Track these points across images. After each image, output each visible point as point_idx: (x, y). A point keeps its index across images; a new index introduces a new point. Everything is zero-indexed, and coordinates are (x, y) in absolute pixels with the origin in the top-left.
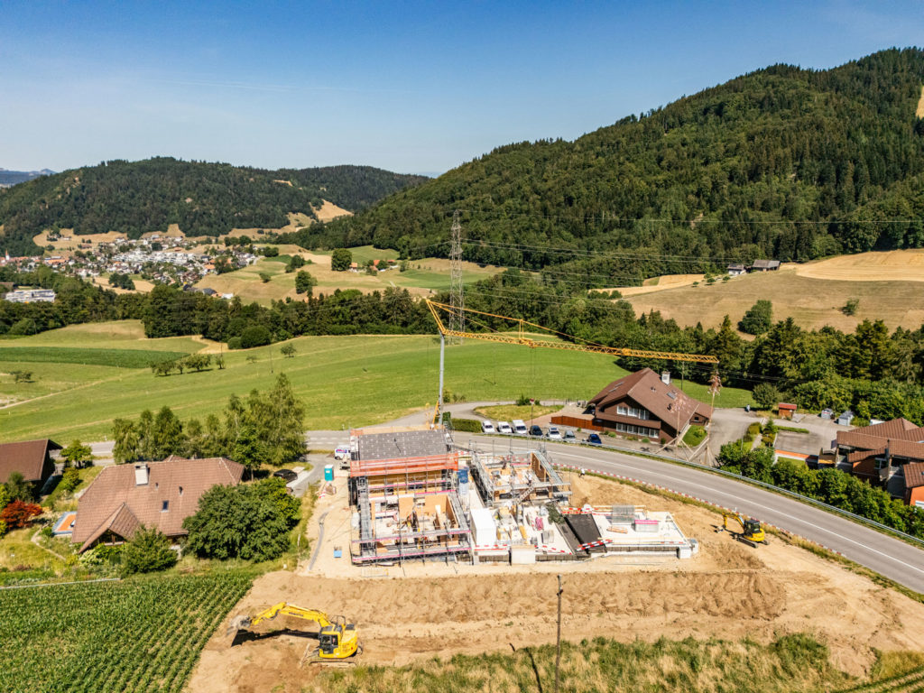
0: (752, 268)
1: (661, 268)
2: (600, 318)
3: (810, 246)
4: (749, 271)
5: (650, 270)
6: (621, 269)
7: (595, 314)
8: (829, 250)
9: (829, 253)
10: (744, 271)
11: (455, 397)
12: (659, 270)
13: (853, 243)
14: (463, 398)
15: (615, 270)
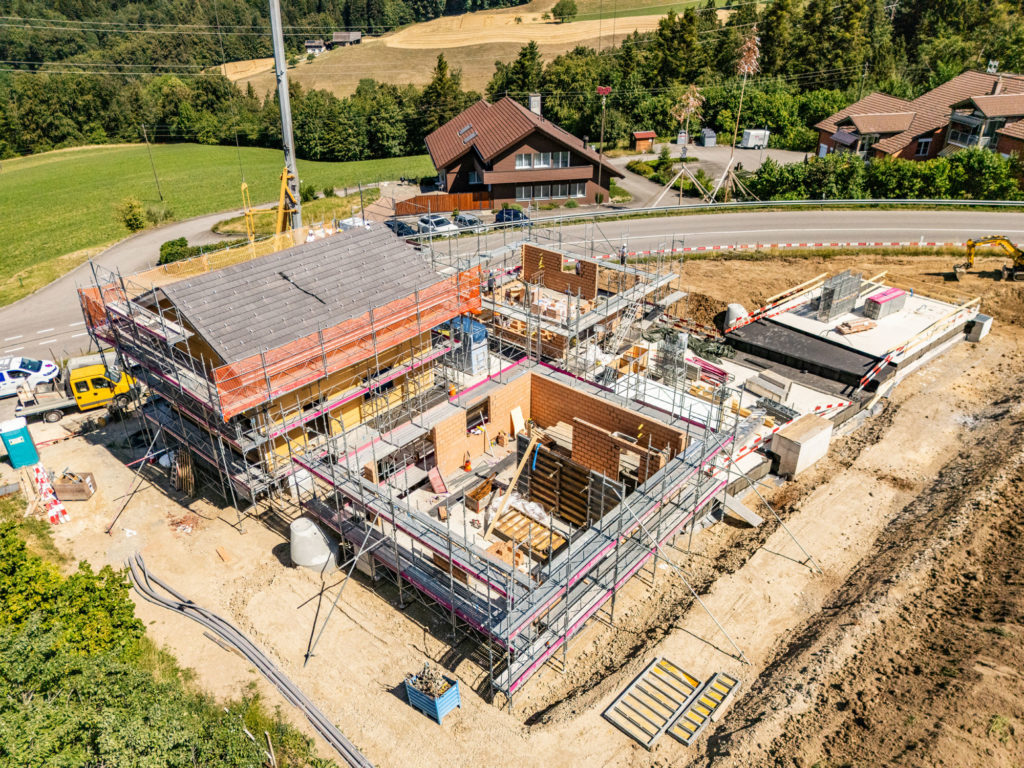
0: (333, 44)
1: (217, 53)
2: (222, 100)
3: (383, 14)
4: (330, 47)
5: (204, 57)
6: (166, 57)
7: (214, 92)
8: (401, 18)
9: (403, 22)
10: (324, 48)
11: (152, 217)
12: (215, 57)
13: (424, 7)
14: (168, 215)
15: (157, 60)
